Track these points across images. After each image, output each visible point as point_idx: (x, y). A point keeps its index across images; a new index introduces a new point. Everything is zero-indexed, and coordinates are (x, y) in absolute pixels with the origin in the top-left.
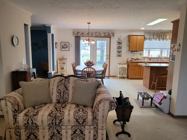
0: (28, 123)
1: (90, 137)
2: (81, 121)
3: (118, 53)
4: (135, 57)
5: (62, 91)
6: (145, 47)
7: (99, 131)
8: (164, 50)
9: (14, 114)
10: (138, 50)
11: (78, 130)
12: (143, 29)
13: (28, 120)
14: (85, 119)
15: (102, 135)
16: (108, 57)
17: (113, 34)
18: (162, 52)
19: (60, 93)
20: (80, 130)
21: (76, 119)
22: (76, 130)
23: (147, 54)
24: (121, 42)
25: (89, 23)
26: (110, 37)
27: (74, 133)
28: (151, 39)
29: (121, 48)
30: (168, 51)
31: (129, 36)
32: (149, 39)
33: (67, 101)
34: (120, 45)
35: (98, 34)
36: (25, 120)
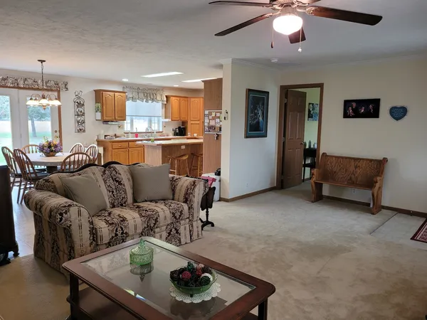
0: (116, 235)
1: (185, 235)
2: (177, 215)
3: (77, 124)
4: (111, 133)
5: (114, 187)
6: (128, 112)
7: (194, 224)
8: (153, 118)
9: (92, 226)
10: (119, 118)
11: (173, 230)
12: (125, 80)
13: (116, 231)
14: (182, 211)
15: (197, 227)
16: (58, 134)
17: (66, 85)
18: (150, 122)
19: (113, 192)
20: (176, 229)
21: (173, 213)
22: (171, 231)
23: (129, 125)
24: (82, 103)
25: (42, 61)
26: (59, 92)
27: (169, 234)
28: (135, 99)
29: (83, 114)
30: (159, 121)
31: (96, 91)
32: (133, 99)
33: (125, 203)
34: (80, 109)
35: (30, 82)
36: (112, 231)
